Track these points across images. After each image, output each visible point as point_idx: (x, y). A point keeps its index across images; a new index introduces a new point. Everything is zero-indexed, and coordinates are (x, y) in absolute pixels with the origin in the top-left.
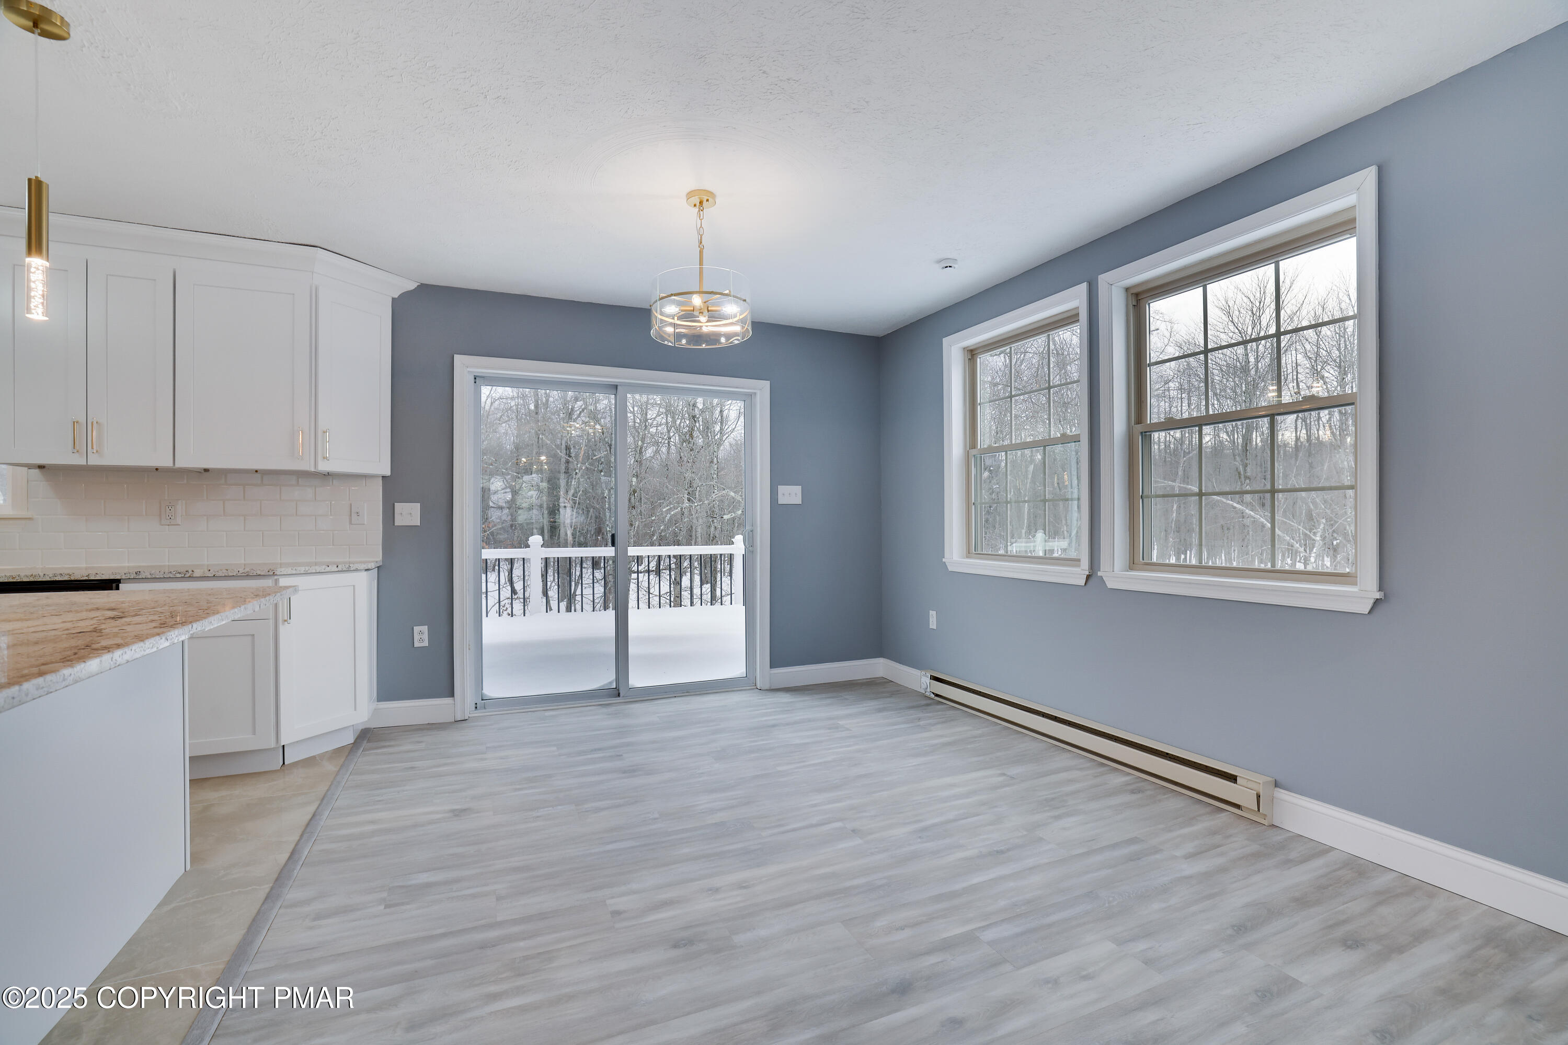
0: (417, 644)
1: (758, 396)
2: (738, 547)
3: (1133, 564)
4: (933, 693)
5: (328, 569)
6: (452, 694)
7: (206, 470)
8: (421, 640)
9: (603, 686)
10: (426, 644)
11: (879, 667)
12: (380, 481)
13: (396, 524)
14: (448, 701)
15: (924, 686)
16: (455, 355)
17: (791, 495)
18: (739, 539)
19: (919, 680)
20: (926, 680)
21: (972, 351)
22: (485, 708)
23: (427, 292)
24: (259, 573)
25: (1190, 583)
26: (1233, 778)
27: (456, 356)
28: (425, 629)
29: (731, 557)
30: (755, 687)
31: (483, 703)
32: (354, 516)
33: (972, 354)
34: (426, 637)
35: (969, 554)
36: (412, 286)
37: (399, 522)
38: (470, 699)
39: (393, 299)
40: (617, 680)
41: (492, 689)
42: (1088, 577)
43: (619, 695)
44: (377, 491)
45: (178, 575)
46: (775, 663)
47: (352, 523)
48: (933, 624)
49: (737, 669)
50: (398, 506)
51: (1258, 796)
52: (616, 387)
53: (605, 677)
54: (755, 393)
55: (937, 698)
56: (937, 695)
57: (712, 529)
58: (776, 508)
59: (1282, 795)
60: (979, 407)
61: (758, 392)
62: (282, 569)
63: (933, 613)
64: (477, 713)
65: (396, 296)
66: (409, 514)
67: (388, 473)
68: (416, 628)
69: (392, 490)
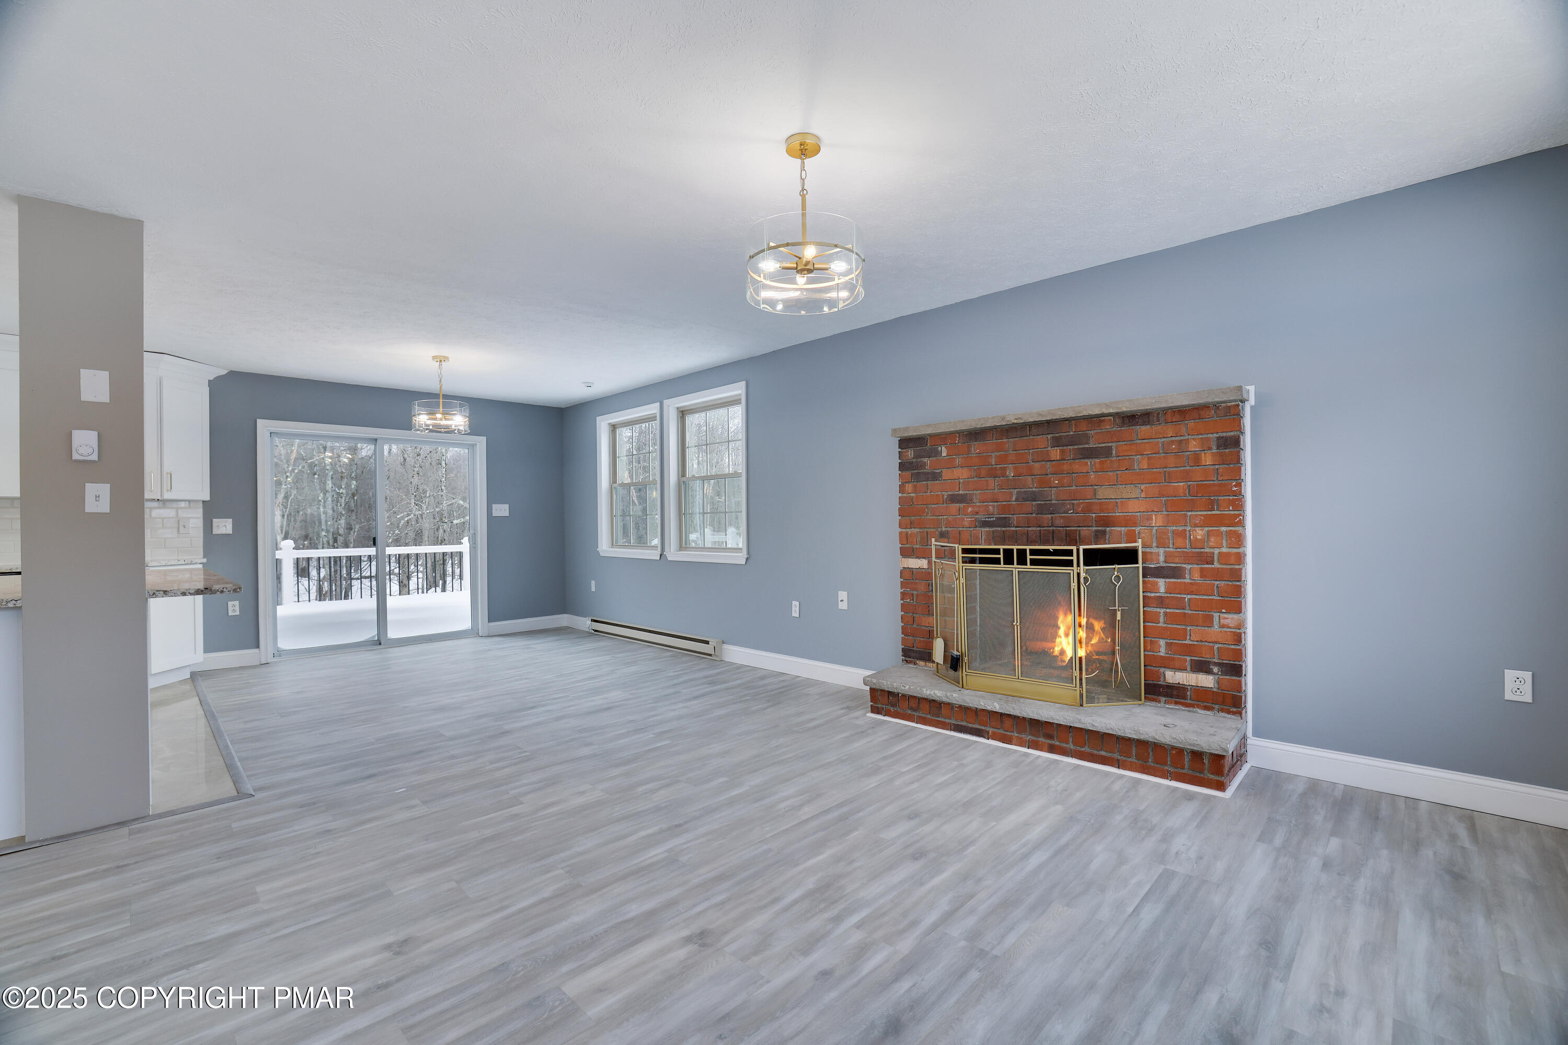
0: (230, 613)
1: (478, 446)
2: (464, 547)
3: (681, 548)
4: (593, 630)
5: (179, 563)
6: (258, 646)
8: (234, 611)
9: (368, 639)
10: (238, 613)
11: (563, 620)
12: (201, 505)
13: (214, 533)
14: (256, 651)
15: (587, 626)
16: (257, 420)
17: (501, 510)
18: (465, 540)
19: (585, 623)
20: (589, 622)
21: (613, 425)
22: (280, 656)
23: (233, 375)
25: (695, 555)
26: (707, 642)
27: (259, 421)
28: (236, 601)
29: (460, 554)
30: (478, 635)
31: (279, 653)
32: (181, 528)
33: (614, 428)
34: (237, 608)
35: (612, 545)
36: (224, 372)
37: (216, 531)
38: (271, 651)
39: (209, 381)
40: (379, 634)
41: (285, 644)
42: (661, 555)
43: (380, 644)
44: (199, 512)
46: (491, 619)
47: (180, 532)
48: (593, 589)
49: (466, 625)
50: (215, 520)
51: (714, 648)
52: (376, 440)
53: (371, 633)
54: (476, 444)
55: (596, 633)
56: (596, 631)
57: (441, 531)
58: (492, 520)
59: (725, 646)
60: (618, 459)
61: (478, 444)
62: (153, 563)
63: (593, 583)
64: (275, 660)
65: (212, 379)
66: (224, 526)
67: (207, 498)
68: (230, 604)
69: (211, 510)
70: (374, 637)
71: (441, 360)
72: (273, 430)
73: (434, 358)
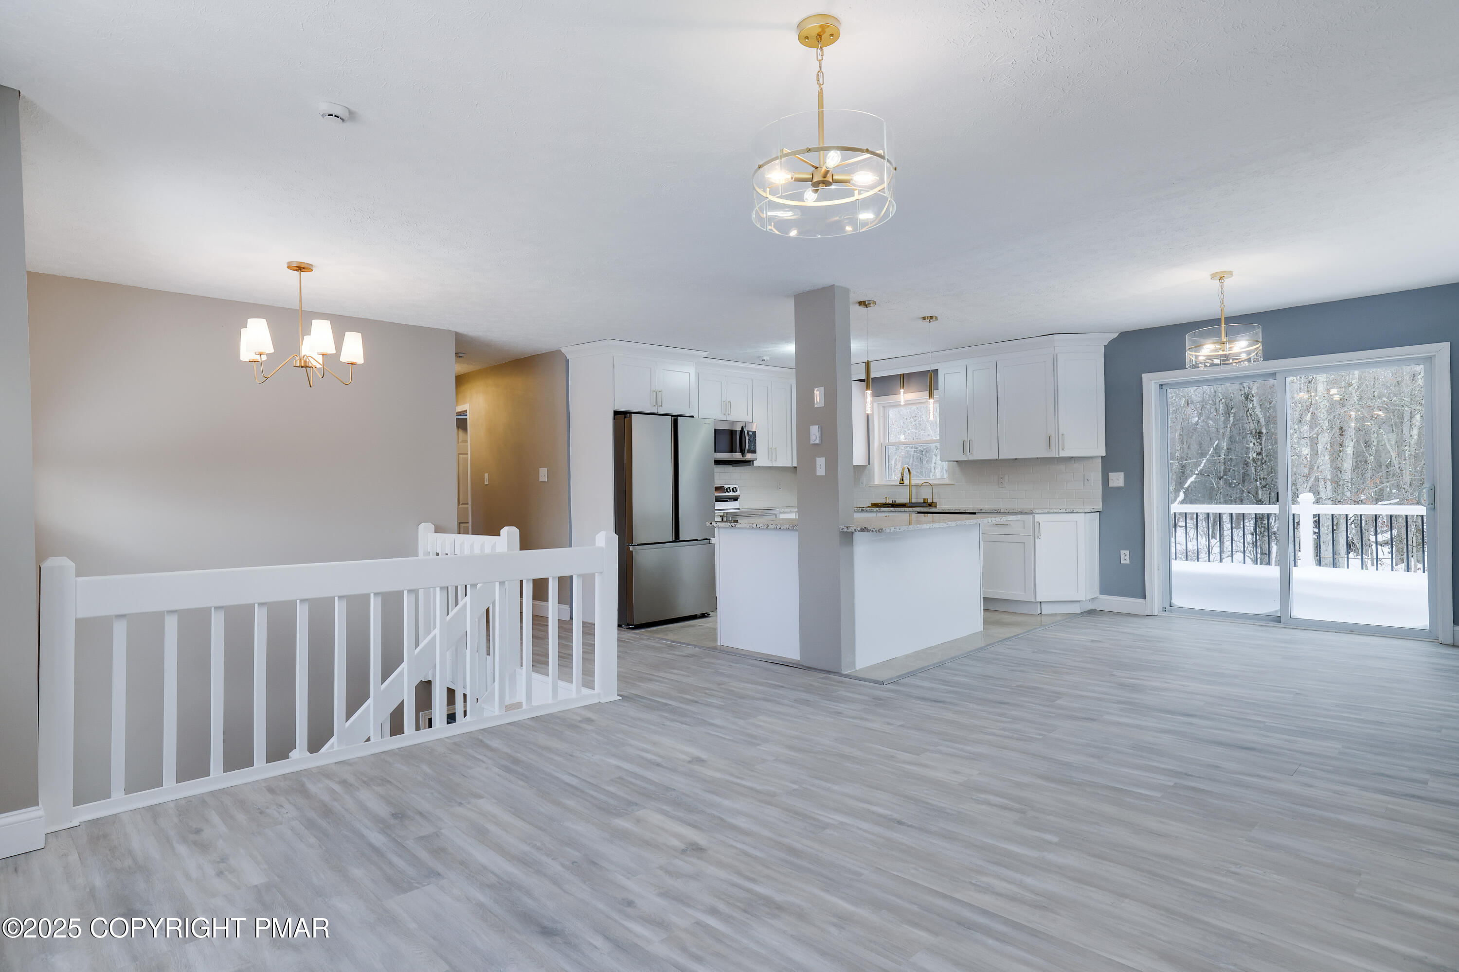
0: (1123, 562)
6: (1144, 598)
7: (1016, 459)
8: (1125, 559)
10: (1128, 562)
12: (1100, 460)
13: (1110, 486)
14: (1141, 601)
16: (1143, 374)
22: (1175, 612)
23: (1125, 336)
24: (1026, 512)
28: (1127, 552)
31: (1174, 609)
32: (1086, 481)
34: (1128, 557)
36: (1115, 335)
37: (1112, 484)
38: (1158, 603)
39: (1104, 346)
40: (1280, 611)
43: (1281, 621)
44: (1098, 467)
45: (995, 512)
50: (1110, 474)
53: (1271, 608)
62: (1037, 510)
64: (1164, 614)
65: (1106, 344)
66: (1117, 479)
67: (1104, 454)
68: (1122, 552)
69: (1108, 464)
70: (1276, 611)
71: (1221, 277)
72: (1162, 381)
73: (1213, 276)
